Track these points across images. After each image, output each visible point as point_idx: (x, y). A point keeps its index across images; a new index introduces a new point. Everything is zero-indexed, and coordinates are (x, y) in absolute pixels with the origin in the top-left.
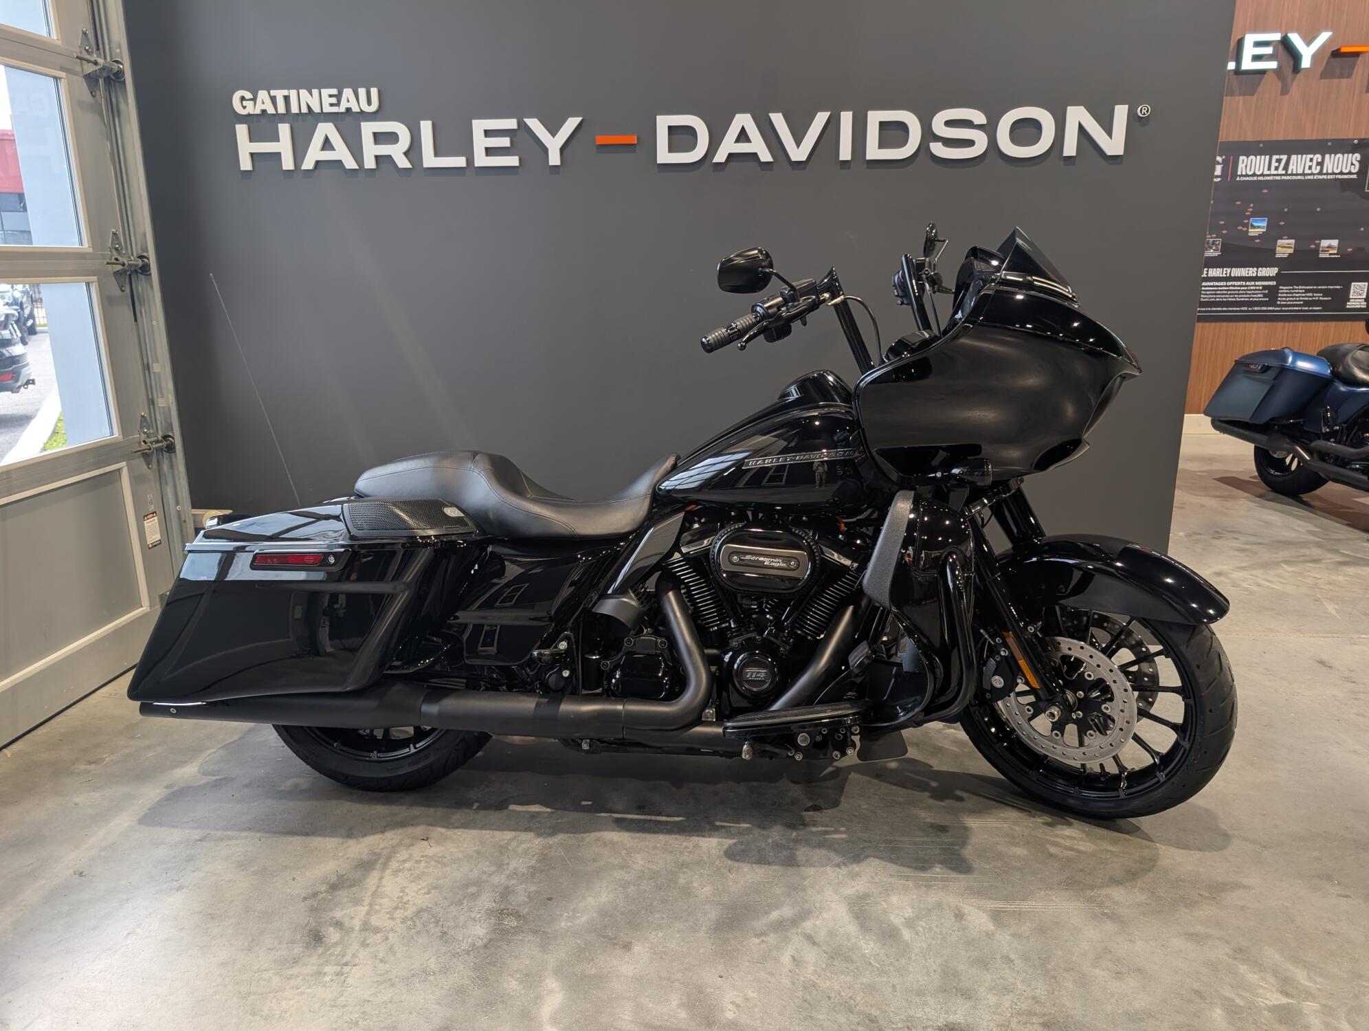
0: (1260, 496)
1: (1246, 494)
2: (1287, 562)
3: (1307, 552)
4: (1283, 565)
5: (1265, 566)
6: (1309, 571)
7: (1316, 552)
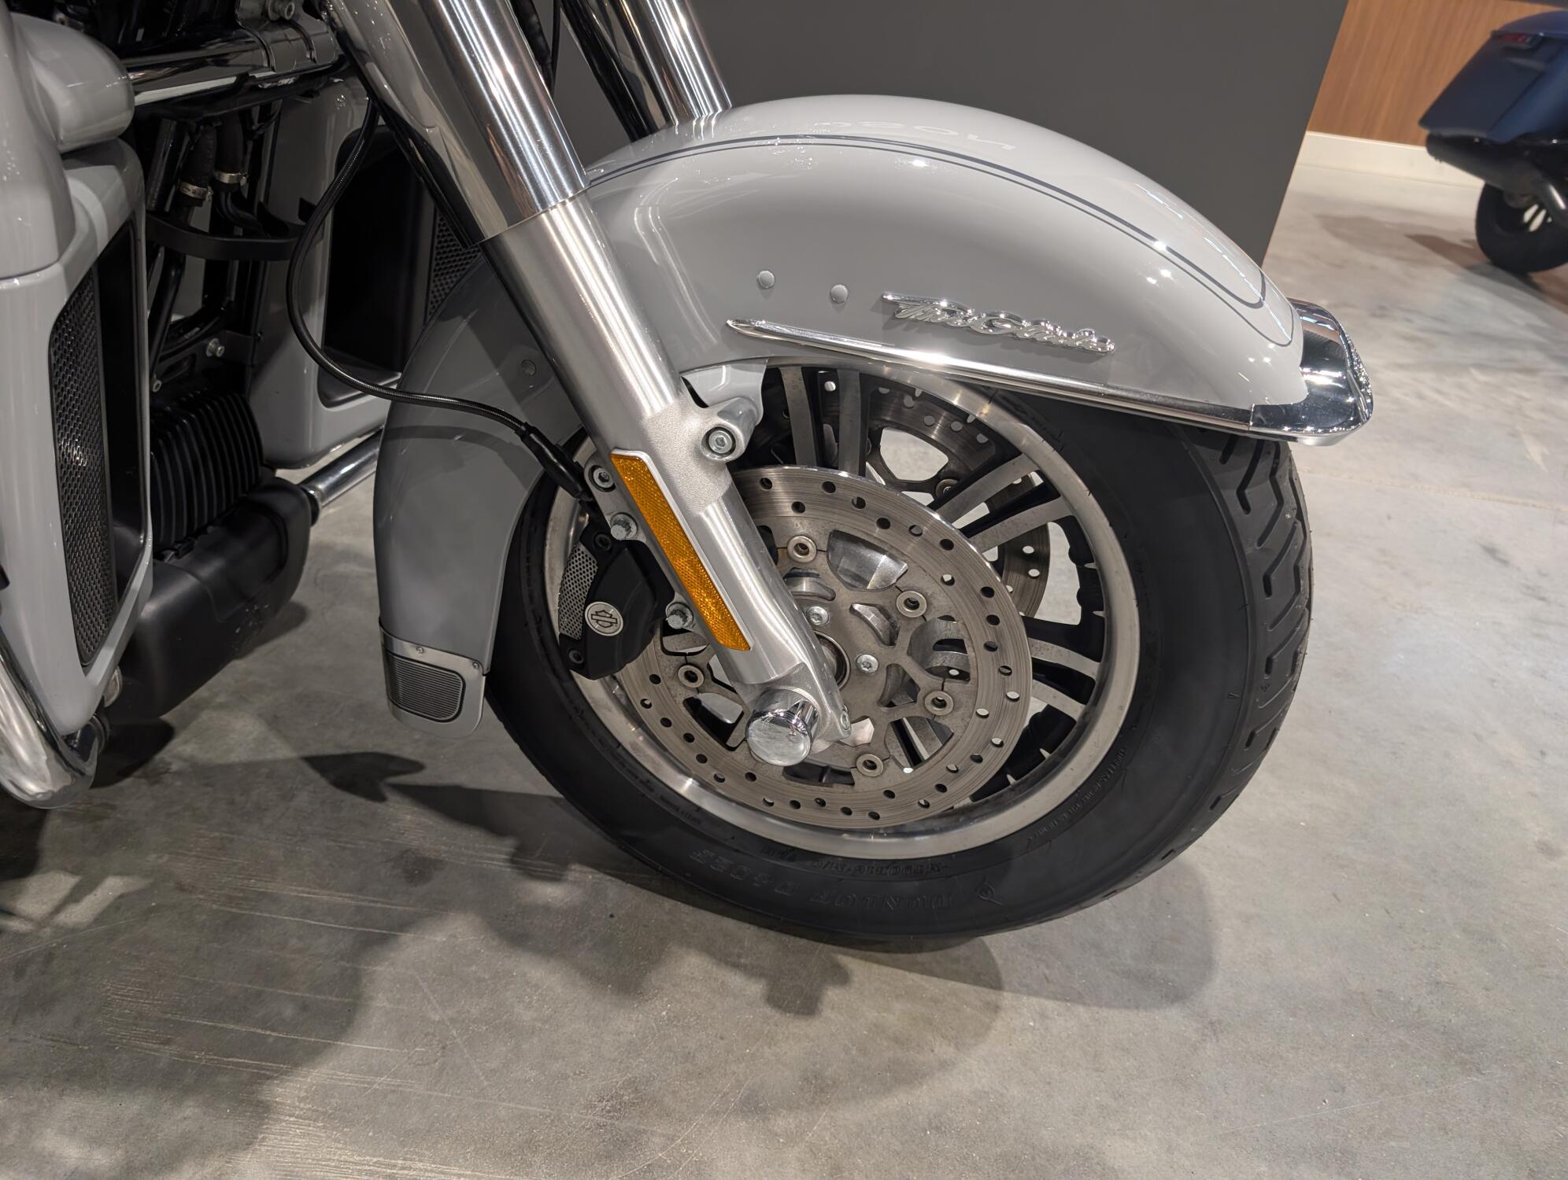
0: (1471, 268)
1: (1447, 262)
2: (1481, 366)
3: (1517, 354)
4: (1474, 371)
5: (1441, 368)
6: (1513, 386)
7: (1534, 357)
